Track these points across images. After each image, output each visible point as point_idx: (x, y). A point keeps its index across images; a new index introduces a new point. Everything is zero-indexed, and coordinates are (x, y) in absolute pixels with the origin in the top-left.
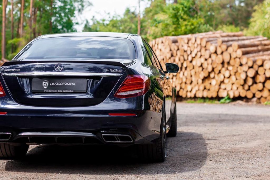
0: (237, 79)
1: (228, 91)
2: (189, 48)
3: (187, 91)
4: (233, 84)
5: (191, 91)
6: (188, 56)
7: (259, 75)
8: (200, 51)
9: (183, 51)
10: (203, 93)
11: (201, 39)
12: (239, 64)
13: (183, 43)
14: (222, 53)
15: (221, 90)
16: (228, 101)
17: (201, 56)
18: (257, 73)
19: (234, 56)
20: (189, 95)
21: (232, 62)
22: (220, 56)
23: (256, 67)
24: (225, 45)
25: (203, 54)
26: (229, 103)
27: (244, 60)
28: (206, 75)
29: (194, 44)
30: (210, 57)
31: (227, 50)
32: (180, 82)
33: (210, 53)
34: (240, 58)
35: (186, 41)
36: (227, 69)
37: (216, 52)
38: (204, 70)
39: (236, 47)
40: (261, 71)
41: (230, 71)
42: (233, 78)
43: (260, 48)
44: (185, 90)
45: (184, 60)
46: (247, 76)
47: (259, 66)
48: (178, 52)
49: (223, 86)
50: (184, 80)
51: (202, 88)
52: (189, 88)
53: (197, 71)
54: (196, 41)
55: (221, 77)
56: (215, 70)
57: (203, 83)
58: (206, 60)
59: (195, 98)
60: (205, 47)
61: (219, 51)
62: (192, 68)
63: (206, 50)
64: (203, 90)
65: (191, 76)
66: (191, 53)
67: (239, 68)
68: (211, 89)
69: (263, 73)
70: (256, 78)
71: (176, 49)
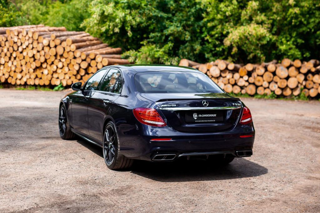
0: (69, 70)
1: (61, 80)
2: (19, 40)
3: (16, 79)
4: (65, 74)
5: (20, 79)
6: (18, 47)
7: (92, 67)
8: (32, 44)
9: (13, 43)
10: (34, 81)
11: (33, 33)
12: (73, 57)
13: (12, 35)
14: (56, 46)
15: (54, 79)
16: (61, 89)
17: (33, 48)
18: (89, 65)
19: (68, 49)
20: (18, 82)
21: (65, 55)
22: (53, 50)
23: (88, 60)
24: (58, 39)
25: (34, 46)
26: (62, 90)
27: (78, 54)
28: (38, 65)
29: (25, 37)
30: (43, 49)
31: (61, 44)
32: (9, 70)
33: (43, 46)
34: (73, 52)
35: (16, 34)
36: (60, 61)
37: (49, 46)
38: (36, 61)
39: (71, 42)
40: (93, 63)
41: (63, 62)
42: (66, 69)
43: (88, 43)
44: (14, 78)
45: (14, 51)
46: (80, 67)
47: (92, 60)
48: (7, 43)
49: (55, 76)
50: (13, 69)
51: (33, 76)
52: (19, 76)
53: (28, 61)
54: (27, 34)
55: (54, 67)
56: (48, 61)
57: (34, 72)
58: (38, 52)
59: (26, 85)
60: (37, 40)
61: (52, 45)
62: (22, 58)
63: (38, 43)
64: (35, 79)
65: (22, 66)
66: (21, 45)
67: (73, 60)
68: (42, 78)
69: (95, 65)
70: (88, 70)
71: (5, 40)
